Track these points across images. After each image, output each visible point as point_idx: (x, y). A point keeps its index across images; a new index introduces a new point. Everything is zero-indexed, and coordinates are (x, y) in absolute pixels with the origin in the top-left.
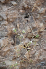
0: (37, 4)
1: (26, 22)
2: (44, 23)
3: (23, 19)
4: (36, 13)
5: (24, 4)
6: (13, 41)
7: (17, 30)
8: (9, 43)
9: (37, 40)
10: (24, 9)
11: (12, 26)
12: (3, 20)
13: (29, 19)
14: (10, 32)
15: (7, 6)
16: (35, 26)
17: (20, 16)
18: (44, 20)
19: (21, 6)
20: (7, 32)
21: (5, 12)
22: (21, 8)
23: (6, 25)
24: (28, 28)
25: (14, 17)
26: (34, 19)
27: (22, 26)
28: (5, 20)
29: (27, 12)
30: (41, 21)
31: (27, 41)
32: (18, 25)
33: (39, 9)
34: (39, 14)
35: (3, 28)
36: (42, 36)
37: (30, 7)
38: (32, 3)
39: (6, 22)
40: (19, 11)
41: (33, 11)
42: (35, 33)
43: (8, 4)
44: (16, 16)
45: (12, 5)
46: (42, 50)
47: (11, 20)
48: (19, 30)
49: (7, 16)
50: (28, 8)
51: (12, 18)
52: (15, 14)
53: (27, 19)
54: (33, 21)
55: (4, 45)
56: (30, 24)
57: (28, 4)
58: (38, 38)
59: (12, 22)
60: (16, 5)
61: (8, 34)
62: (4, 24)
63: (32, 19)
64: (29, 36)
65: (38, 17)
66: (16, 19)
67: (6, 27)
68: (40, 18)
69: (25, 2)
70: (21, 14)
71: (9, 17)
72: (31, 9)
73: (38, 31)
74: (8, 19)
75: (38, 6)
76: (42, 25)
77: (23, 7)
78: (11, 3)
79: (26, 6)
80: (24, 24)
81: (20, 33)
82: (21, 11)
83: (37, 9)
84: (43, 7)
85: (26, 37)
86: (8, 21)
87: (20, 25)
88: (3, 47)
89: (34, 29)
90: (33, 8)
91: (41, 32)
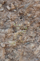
0: (27, 12)
1: (21, 21)
2: (30, 22)
3: (19, 19)
4: (26, 17)
5: (20, 11)
6: (13, 31)
7: (16, 25)
8: (11, 32)
9: (26, 31)
10: (20, 14)
11: (13, 23)
12: (9, 19)
13: (22, 19)
14: (12, 26)
15: (11, 12)
16: (25, 23)
17: (18, 18)
18: (30, 21)
19: (18, 13)
20: (10, 25)
21: (10, 15)
22: (19, 13)
23: (10, 22)
24: (21, 24)
25: (15, 18)
26: (25, 20)
27: (18, 23)
28: (10, 19)
29: (21, 16)
30: (29, 21)
31: (21, 31)
32: (16, 22)
33: (28, 14)
34: (28, 17)
35: (8, 23)
36: (29, 29)
37: (23, 13)
38: (24, 11)
39: (10, 21)
40: (17, 15)
41: (25, 15)
42: (25, 27)
43: (12, 11)
44: (16, 18)
45: (14, 12)
46: (28, 36)
47: (13, 19)
48: (17, 25)
49: (11, 17)
50: (22, 14)
51: (14, 19)
52: (15, 16)
53: (21, 19)
54: (24, 21)
55: (9, 32)
56: (23, 22)
57: (22, 12)
58: (26, 30)
59: (14, 21)
60: (16, 12)
61: (11, 27)
62: (9, 21)
63: (24, 19)
64: (22, 28)
65: (27, 19)
66: (15, 19)
67: (10, 23)
68: (28, 19)
69: (21, 10)
70: (18, 17)
71: (12, 18)
72: (23, 14)
73: (27, 26)
74: (11, 19)
75: (28, 13)
76: (29, 23)
77: (20, 13)
78: (13, 11)
79: (21, 12)
80: (20, 22)
81: (17, 27)
82: (19, 15)
83: (27, 14)
84: (30, 13)
85: (20, 29)
86: (11, 20)
87: (17, 22)
88: (8, 33)
89: (25, 25)
90: (25, 14)
91: (28, 27)
